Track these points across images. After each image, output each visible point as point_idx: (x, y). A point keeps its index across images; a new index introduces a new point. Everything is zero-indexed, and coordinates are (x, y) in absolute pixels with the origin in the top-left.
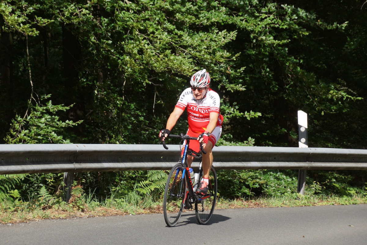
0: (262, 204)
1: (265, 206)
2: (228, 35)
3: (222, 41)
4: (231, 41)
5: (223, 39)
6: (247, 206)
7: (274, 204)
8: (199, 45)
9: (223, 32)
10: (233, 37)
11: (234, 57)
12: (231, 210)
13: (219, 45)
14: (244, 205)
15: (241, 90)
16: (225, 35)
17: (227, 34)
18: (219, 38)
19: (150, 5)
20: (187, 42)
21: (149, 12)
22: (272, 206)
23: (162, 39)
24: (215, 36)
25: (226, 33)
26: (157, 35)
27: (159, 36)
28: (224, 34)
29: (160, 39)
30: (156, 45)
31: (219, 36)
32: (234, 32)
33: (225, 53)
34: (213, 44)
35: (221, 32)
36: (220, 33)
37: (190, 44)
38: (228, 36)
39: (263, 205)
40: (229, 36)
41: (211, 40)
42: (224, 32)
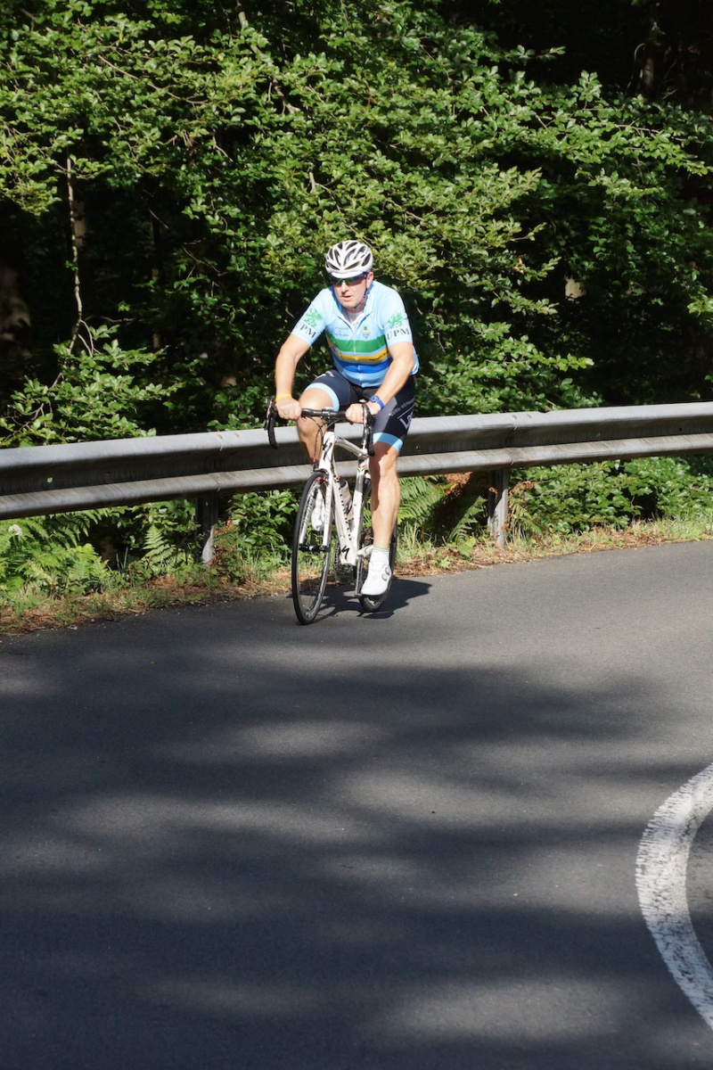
0: (657, 537)
1: (663, 541)
2: (521, 178)
3: (504, 196)
4: (527, 193)
5: (508, 191)
6: (621, 544)
7: (683, 536)
8: (451, 206)
9: (509, 171)
10: (531, 183)
11: (531, 234)
12: (584, 556)
13: (497, 205)
14: (615, 542)
15: (546, 313)
16: (513, 179)
17: (517, 178)
18: (501, 186)
19: (340, 114)
20: (424, 200)
21: (336, 132)
22: (679, 540)
23: (363, 196)
24: (489, 182)
25: (515, 176)
26: (353, 187)
27: (357, 190)
28: (510, 177)
29: (359, 196)
30: (349, 209)
31: (500, 182)
32: (534, 172)
33: (511, 223)
34: (484, 201)
35: (506, 172)
36: (502, 175)
37: (430, 205)
38: (520, 182)
39: (659, 540)
40: (523, 182)
41: (480, 193)
42: (512, 174)
